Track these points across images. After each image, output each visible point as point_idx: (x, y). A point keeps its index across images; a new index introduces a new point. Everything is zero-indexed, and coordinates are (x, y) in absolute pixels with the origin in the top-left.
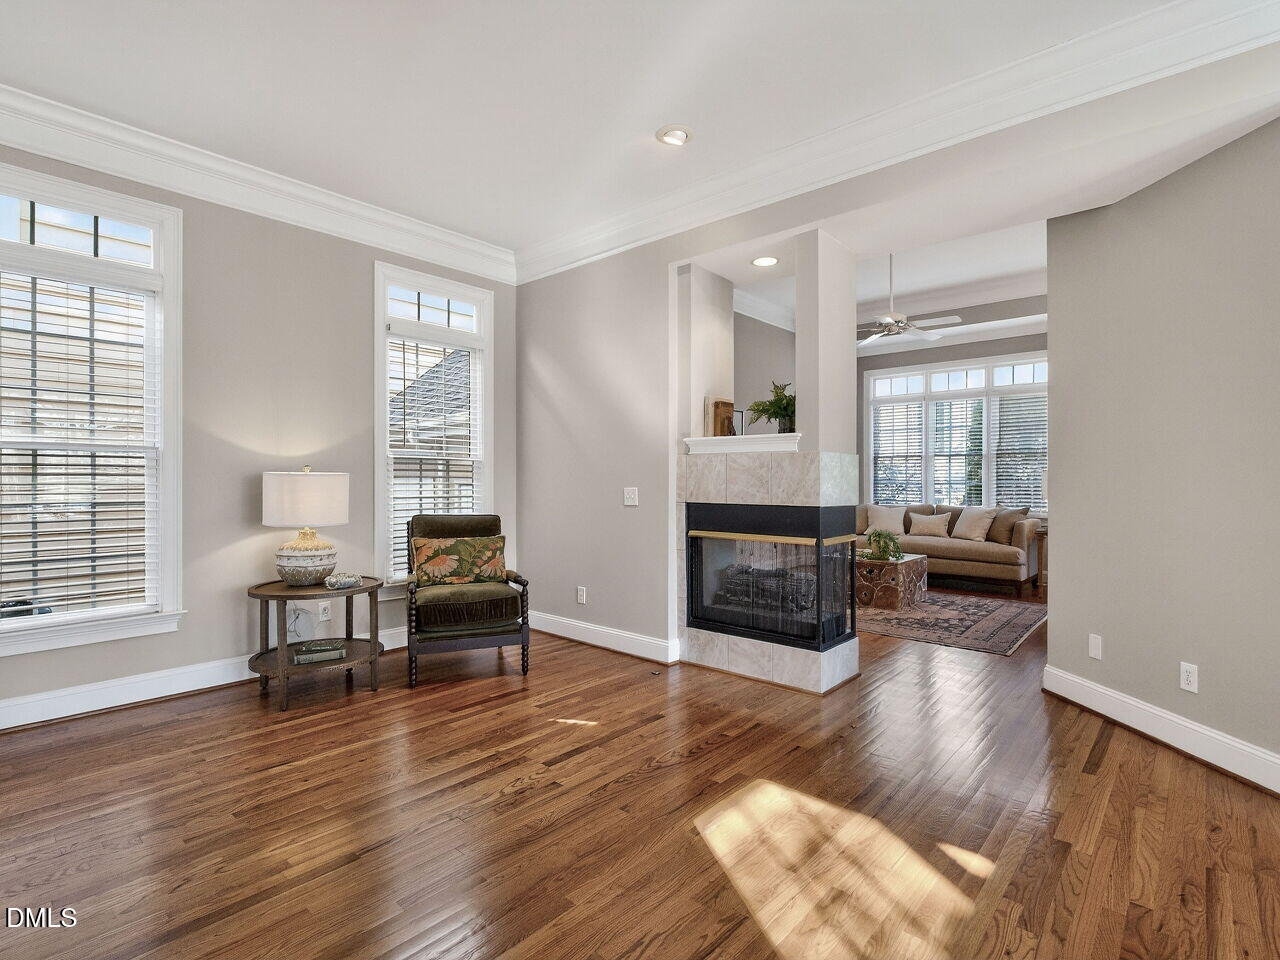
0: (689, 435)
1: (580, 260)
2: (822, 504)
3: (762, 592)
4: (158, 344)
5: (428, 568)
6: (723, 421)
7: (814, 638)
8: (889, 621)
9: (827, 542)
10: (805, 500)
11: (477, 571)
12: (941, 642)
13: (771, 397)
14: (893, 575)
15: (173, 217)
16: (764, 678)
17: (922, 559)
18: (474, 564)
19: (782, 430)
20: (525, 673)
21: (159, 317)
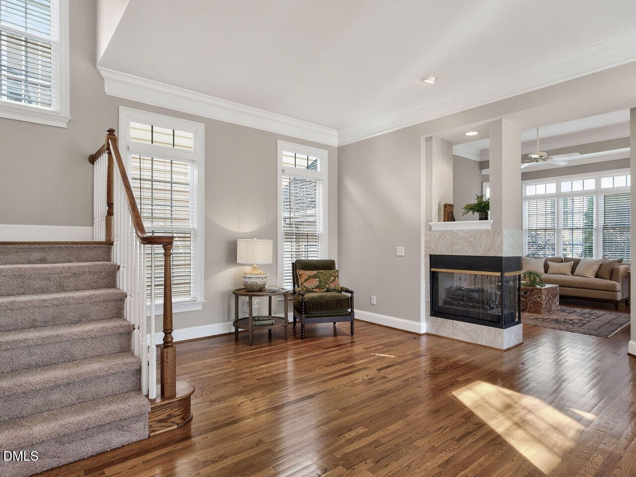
0: (431, 221)
1: (374, 134)
2: (504, 255)
3: (471, 299)
4: (195, 184)
5: (306, 284)
6: (449, 214)
7: (499, 322)
8: (537, 319)
9: (506, 274)
10: (495, 253)
11: (327, 286)
12: (568, 330)
13: (476, 202)
14: (539, 295)
15: (201, 127)
16: (472, 342)
17: (556, 287)
18: (326, 283)
19: (481, 219)
20: (352, 335)
21: (196, 172)
